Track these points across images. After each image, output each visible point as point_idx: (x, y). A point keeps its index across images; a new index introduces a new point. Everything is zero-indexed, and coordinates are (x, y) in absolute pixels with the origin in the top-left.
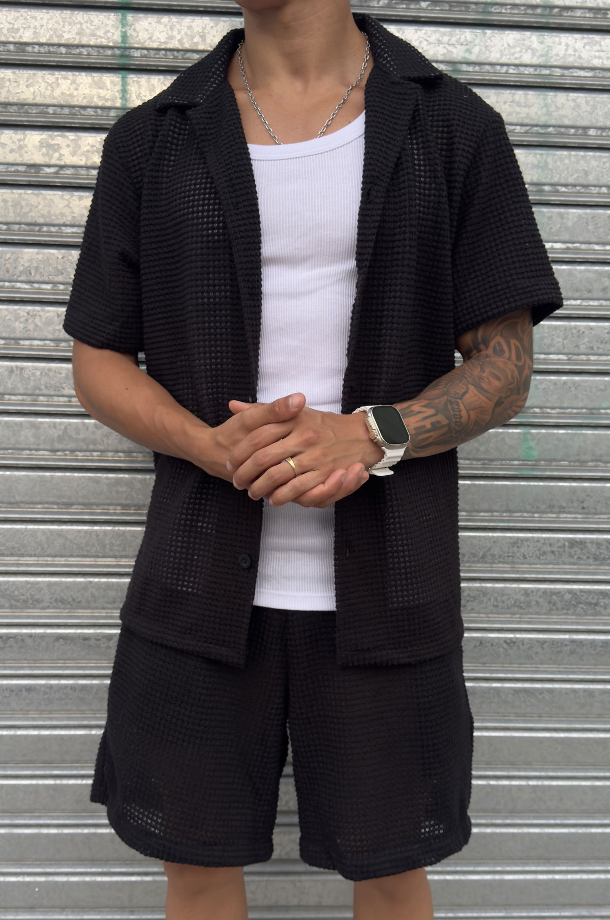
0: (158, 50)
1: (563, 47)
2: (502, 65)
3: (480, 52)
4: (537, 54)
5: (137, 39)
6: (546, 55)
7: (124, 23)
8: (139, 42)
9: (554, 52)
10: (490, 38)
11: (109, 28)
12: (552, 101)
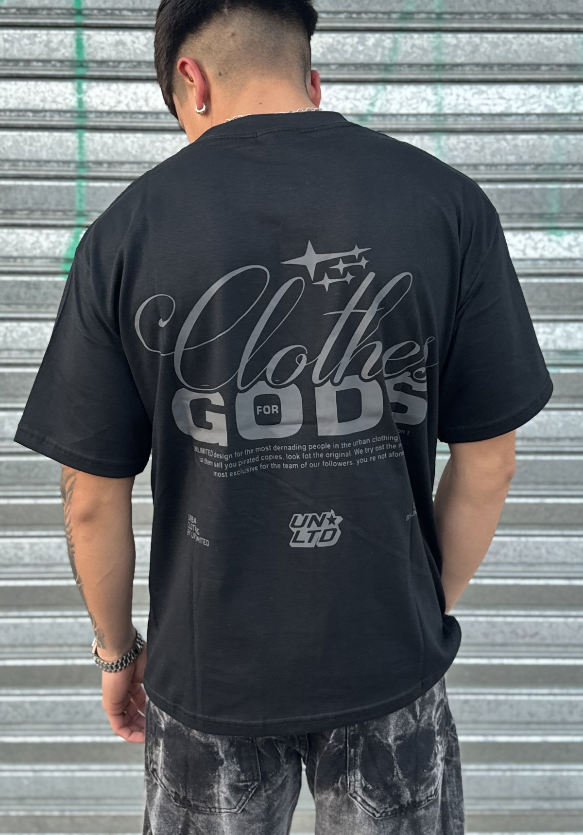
0: (109, 113)
1: (454, 97)
2: (402, 115)
3: (382, 104)
4: (432, 104)
5: (90, 104)
6: (439, 105)
7: (79, 91)
8: (92, 107)
9: (445, 102)
10: (390, 93)
11: (67, 95)
12: (445, 144)
